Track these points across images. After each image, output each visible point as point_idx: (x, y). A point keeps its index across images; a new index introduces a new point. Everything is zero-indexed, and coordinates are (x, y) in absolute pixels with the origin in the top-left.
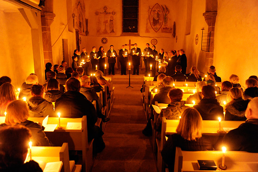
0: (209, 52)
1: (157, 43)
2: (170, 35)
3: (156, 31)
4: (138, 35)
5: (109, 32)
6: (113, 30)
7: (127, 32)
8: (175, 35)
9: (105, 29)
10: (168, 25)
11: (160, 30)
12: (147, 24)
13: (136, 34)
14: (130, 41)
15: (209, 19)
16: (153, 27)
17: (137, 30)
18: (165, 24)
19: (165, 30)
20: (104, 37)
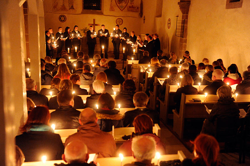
0: (183, 37)
1: (122, 23)
2: (136, 14)
3: (122, 9)
4: (102, 14)
5: (68, 8)
6: (72, 6)
7: (88, 9)
8: (142, 15)
9: (63, 5)
10: (134, 4)
11: (126, 8)
12: (111, 1)
13: (98, 12)
14: (94, 20)
15: (183, 8)
16: (118, 5)
17: (99, 7)
18: (131, 2)
19: (132, 9)
20: (62, 14)
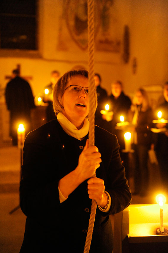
2: (116, 58)
3: (84, 46)
4: (40, 57)
12: (60, 31)
16: (76, 37)
17: (35, 44)
18: (104, 31)
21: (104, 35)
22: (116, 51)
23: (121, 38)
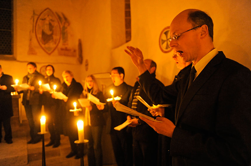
2: (74, 60)
3: (49, 52)
4: (14, 59)
10: (69, 45)
11: (56, 51)
12: (30, 40)
13: (8, 57)
16: (43, 45)
17: (11, 50)
18: (64, 42)
19: (65, 52)
21: (63, 45)
22: (73, 56)
23: (77, 48)
